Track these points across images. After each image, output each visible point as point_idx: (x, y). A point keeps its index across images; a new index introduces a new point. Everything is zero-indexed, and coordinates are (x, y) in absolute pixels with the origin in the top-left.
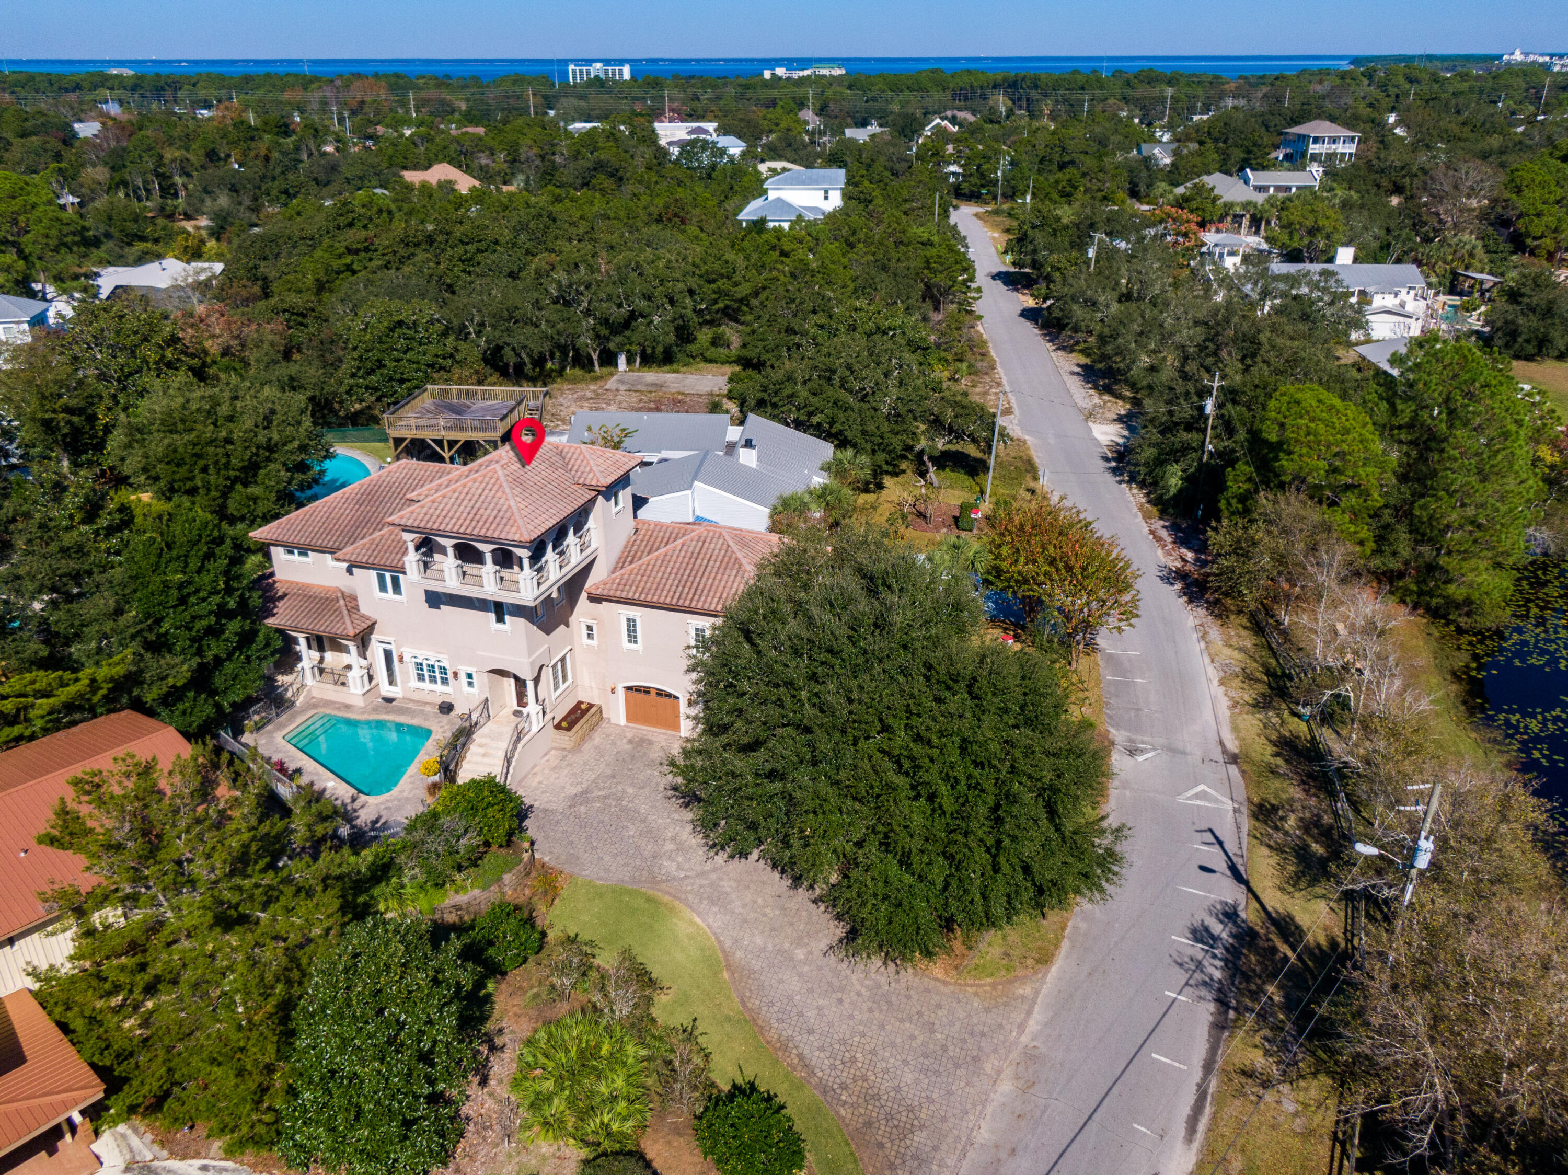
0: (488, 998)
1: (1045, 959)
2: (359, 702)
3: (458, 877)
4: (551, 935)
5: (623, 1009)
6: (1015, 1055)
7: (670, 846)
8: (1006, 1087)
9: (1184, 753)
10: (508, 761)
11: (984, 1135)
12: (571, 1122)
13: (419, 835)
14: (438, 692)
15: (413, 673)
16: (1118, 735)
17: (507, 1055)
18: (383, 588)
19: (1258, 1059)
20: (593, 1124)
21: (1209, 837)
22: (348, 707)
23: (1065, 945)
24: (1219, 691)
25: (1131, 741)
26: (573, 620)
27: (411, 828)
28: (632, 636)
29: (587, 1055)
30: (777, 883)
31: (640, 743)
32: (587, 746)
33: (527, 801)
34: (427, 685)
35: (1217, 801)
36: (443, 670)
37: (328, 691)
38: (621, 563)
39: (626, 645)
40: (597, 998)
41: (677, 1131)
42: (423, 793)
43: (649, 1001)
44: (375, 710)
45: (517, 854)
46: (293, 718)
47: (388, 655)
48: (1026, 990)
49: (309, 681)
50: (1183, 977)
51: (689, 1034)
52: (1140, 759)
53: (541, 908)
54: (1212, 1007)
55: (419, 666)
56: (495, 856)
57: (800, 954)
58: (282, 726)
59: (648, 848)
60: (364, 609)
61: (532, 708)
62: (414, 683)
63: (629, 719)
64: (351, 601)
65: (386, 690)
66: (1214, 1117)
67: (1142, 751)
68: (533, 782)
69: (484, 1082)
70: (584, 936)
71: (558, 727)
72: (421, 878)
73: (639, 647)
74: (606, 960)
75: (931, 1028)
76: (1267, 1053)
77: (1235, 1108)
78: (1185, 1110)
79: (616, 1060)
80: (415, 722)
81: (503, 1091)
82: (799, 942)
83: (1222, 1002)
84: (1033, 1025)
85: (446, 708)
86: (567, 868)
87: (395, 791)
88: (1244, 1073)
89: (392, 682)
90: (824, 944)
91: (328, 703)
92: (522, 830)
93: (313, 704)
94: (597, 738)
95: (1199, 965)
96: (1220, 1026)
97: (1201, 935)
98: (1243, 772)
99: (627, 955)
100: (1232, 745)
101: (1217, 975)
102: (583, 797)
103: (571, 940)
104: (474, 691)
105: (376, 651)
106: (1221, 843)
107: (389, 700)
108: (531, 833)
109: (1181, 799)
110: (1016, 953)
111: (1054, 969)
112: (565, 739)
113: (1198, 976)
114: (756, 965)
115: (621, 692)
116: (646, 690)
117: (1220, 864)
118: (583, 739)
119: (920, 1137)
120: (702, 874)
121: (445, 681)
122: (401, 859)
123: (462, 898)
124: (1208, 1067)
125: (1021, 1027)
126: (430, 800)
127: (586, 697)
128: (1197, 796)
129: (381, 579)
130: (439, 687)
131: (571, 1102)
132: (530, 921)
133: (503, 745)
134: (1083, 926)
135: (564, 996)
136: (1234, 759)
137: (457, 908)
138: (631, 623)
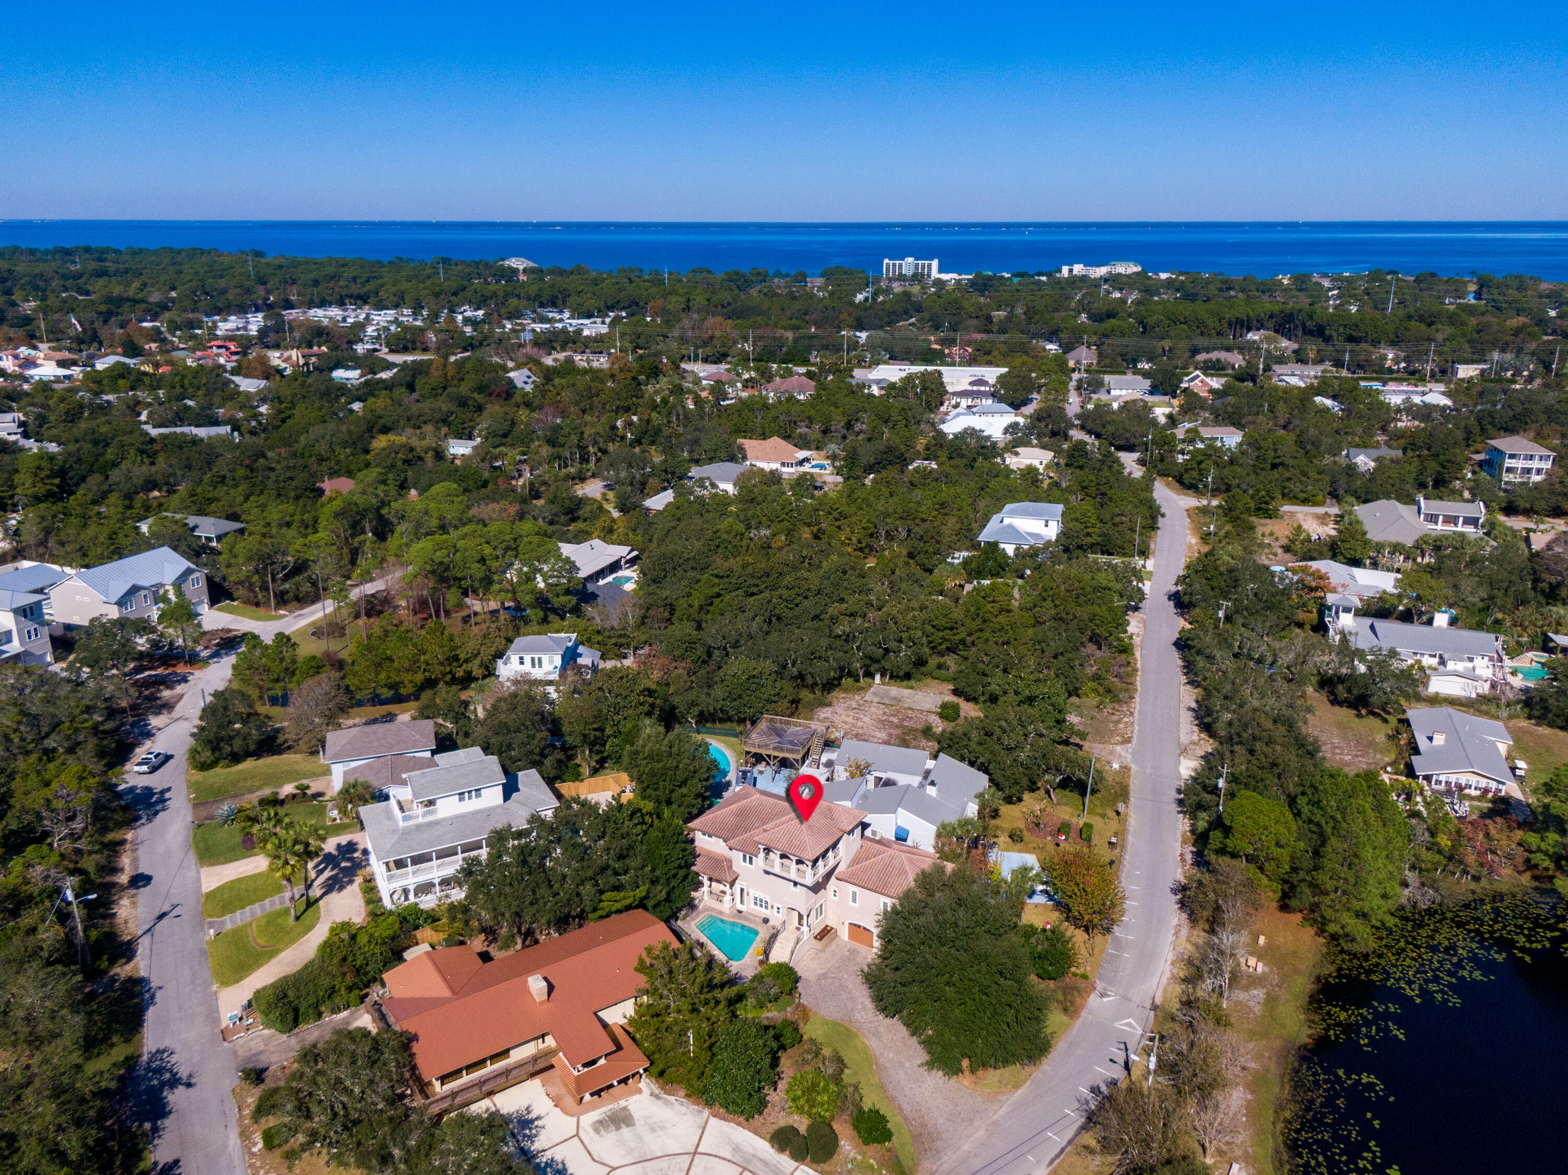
0: (779, 1058)
1: (1017, 1086)
2: (727, 911)
3: (769, 1005)
4: (805, 1037)
5: (830, 1071)
6: (989, 1122)
7: (859, 1007)
8: (981, 1133)
9: (1130, 1000)
10: (792, 953)
11: (966, 1147)
12: (806, 1108)
13: (756, 984)
14: (763, 912)
15: (753, 901)
16: (1100, 985)
17: (784, 1081)
18: (745, 860)
19: (1093, 1143)
20: (814, 1111)
21: (1123, 1046)
22: (721, 913)
23: (1029, 1083)
24: (1168, 967)
25: (1105, 989)
26: (828, 887)
27: (752, 981)
28: (854, 900)
29: (814, 1085)
30: (903, 1031)
31: (853, 952)
32: (828, 950)
33: (799, 974)
34: (758, 908)
35: (1134, 1028)
36: (766, 903)
37: (714, 904)
38: (851, 864)
39: (852, 904)
40: (821, 1066)
41: (846, 1122)
42: (756, 964)
43: (842, 1071)
44: (734, 916)
45: (793, 998)
46: (698, 915)
47: (742, 890)
48: (1004, 1098)
49: (706, 897)
50: (1077, 1105)
51: (856, 1088)
52: (1105, 1000)
53: (802, 1025)
54: (1083, 1120)
55: (756, 898)
56: (784, 998)
57: (908, 1064)
58: (693, 919)
59: (850, 1006)
60: (734, 868)
61: (805, 928)
62: (752, 906)
63: (850, 938)
64: (730, 861)
65: (739, 906)
66: (1062, 1161)
67: (1109, 996)
68: (802, 964)
69: (775, 1090)
70: (819, 1040)
71: (816, 938)
72: (755, 1003)
73: (856, 905)
74: (827, 1052)
75: (956, 1105)
76: (1099, 1142)
77: (1074, 1159)
78: (1053, 1155)
79: (825, 1089)
80: (752, 926)
81: (782, 1095)
82: (908, 1059)
83: (1089, 1119)
84: (1002, 1112)
85: (766, 921)
86: (814, 1009)
87: (743, 961)
88: (1084, 1147)
89: (742, 902)
90: (919, 1062)
91: (713, 909)
92: (796, 988)
93: (707, 909)
94: (833, 946)
95: (1087, 1102)
96: (1083, 1128)
97: (1095, 1090)
98: (1156, 1016)
99: (836, 1051)
100: (1158, 1001)
101: (1093, 1107)
102: (824, 976)
103: (812, 1041)
104: (780, 915)
105: (737, 887)
106: (1127, 1050)
107: (740, 912)
108: (799, 990)
109: (1116, 1024)
110: (1004, 1082)
111: (1019, 1092)
112: (819, 945)
113: (1085, 1107)
114: (888, 1065)
115: (847, 925)
116: (859, 926)
117: (1121, 1060)
118: (827, 945)
119: (939, 1143)
120: (871, 1022)
121: (766, 908)
122: (748, 994)
123: (770, 1015)
124: (1070, 1142)
125: (996, 1112)
126: (759, 969)
127: (832, 923)
128: (1126, 1025)
129: (745, 857)
130: (763, 910)
131: (808, 1101)
132: (797, 1029)
133: (791, 945)
134: (1040, 1075)
135: (808, 1063)
136: (1154, 1007)
137: (767, 1018)
138: (854, 894)
